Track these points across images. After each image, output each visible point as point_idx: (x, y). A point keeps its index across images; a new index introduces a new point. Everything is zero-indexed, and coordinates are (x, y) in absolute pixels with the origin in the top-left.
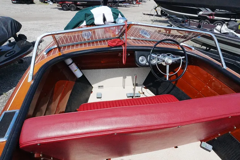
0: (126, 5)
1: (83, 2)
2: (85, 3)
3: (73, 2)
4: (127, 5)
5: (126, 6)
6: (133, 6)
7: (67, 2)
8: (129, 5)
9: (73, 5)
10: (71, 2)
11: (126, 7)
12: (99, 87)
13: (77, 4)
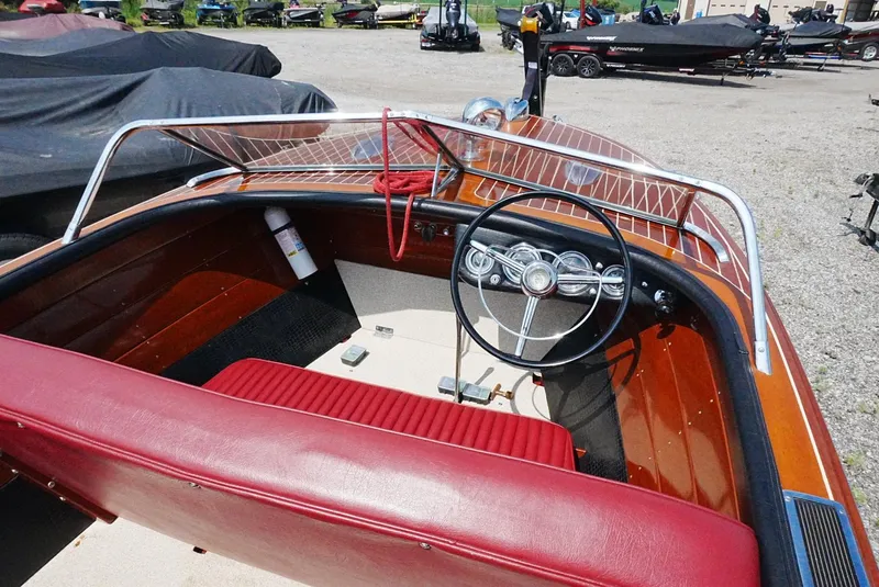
0: (822, 61)
1: (631, 49)
2: (635, 49)
3: (596, 48)
4: (828, 62)
5: (819, 68)
6: (862, 68)
7: (572, 47)
8: (840, 62)
9: (593, 57)
10: (588, 48)
11: (818, 70)
12: (380, 329)
13: (609, 53)
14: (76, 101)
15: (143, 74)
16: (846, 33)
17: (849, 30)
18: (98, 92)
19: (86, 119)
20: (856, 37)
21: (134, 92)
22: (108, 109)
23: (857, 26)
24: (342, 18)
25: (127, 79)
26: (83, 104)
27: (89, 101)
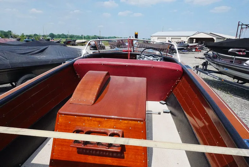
6: (193, 54)
11: (184, 54)
14: (34, 51)
15: (47, 46)
16: (188, 46)
17: (189, 45)
18: (38, 50)
19: (37, 54)
20: (190, 47)
21: (46, 50)
22: (41, 53)
23: (190, 45)
24: (66, 43)
25: (44, 47)
26: (36, 52)
27: (38, 51)
